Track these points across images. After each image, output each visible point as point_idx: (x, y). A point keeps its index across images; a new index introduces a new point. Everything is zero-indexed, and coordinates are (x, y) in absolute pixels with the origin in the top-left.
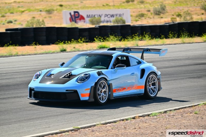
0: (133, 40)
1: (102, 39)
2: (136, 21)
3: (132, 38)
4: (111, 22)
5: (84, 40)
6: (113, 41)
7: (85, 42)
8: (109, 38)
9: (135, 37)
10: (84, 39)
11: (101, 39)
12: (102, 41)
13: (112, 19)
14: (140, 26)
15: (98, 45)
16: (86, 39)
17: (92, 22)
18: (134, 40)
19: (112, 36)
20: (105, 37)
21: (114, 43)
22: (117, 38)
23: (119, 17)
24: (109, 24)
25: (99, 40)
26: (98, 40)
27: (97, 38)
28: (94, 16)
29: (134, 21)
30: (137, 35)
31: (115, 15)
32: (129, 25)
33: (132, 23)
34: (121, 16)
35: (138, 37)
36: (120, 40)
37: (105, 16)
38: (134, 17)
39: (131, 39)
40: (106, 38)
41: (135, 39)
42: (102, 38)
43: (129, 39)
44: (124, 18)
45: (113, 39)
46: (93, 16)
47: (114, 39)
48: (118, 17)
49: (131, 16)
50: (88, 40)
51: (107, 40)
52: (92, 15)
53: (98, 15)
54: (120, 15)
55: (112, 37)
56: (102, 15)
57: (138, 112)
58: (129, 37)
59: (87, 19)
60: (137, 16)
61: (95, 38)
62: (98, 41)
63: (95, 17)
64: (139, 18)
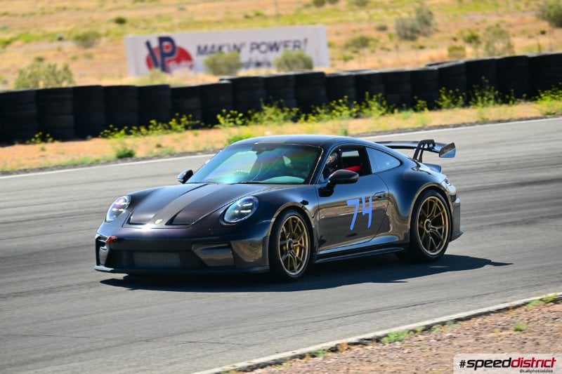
0: (334, 117)
1: (241, 118)
2: (346, 59)
3: (330, 110)
4: (269, 64)
5: (187, 123)
6: (274, 121)
7: (190, 127)
8: (262, 115)
9: (338, 108)
10: (188, 119)
11: (237, 119)
12: (239, 122)
13: (274, 56)
14: (354, 74)
15: (230, 134)
16: (194, 119)
17: (214, 68)
18: (336, 116)
19: (271, 106)
20: (250, 112)
21: (278, 128)
22: (286, 114)
23: (294, 50)
24: (263, 72)
25: (230, 122)
26: (227, 120)
27: (224, 115)
28: (220, 48)
29: (339, 59)
30: (344, 103)
31: (282, 43)
32: (322, 74)
33: (333, 66)
34: (299, 47)
35: (346, 108)
36: (295, 120)
37: (252, 49)
38: (340, 47)
39: (326, 116)
40: (253, 114)
41: (338, 114)
42: (241, 115)
43: (321, 115)
44: (309, 52)
45: (274, 117)
46: (216, 48)
47: (277, 115)
48: (290, 48)
49: (330, 45)
50: (198, 122)
51: (256, 121)
52: (213, 47)
53: (232, 47)
54: (297, 44)
55: (269, 111)
56: (243, 45)
57: (348, 332)
58: (321, 109)
59: (199, 60)
60: (347, 46)
61: (219, 116)
62: (227, 125)
63: (223, 53)
64: (355, 52)
